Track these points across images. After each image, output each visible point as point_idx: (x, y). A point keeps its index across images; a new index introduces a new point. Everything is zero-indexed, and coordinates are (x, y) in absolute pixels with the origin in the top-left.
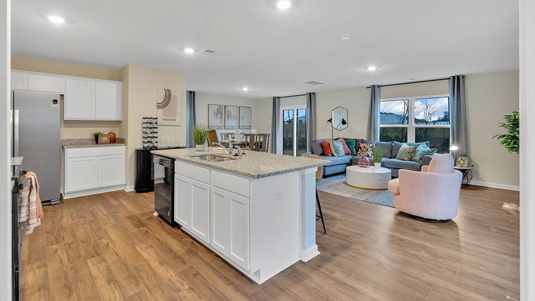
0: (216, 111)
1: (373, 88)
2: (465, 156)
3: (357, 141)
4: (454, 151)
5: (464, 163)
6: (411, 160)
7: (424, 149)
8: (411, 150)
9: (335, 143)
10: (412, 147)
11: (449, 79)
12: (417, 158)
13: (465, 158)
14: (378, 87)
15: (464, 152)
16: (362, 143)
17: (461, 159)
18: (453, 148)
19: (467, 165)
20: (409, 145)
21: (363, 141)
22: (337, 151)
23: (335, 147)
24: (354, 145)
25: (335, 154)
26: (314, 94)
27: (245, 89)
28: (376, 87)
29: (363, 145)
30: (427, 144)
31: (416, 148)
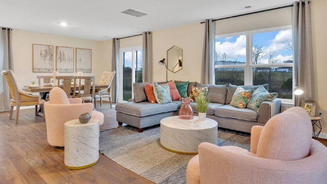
0: (43, 53)
1: (207, 23)
2: (312, 101)
3: (189, 84)
4: (298, 96)
5: (311, 111)
6: (246, 107)
7: (261, 94)
8: (246, 95)
9: (160, 86)
10: (247, 91)
11: (292, 5)
12: (253, 104)
13: (311, 104)
14: (213, 21)
15: (310, 96)
16: (195, 86)
17: (308, 106)
18: (298, 92)
19: (314, 115)
20: (246, 89)
21: (196, 85)
22: (160, 97)
23: (158, 92)
24: (187, 89)
25: (158, 100)
26: (149, 33)
27: (64, 24)
28: (210, 21)
29: (194, 89)
30: (266, 87)
31: (252, 92)
